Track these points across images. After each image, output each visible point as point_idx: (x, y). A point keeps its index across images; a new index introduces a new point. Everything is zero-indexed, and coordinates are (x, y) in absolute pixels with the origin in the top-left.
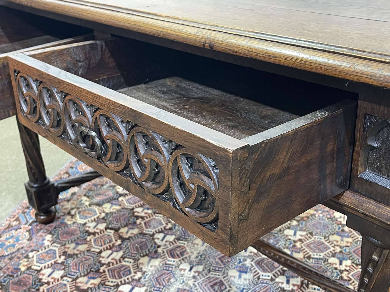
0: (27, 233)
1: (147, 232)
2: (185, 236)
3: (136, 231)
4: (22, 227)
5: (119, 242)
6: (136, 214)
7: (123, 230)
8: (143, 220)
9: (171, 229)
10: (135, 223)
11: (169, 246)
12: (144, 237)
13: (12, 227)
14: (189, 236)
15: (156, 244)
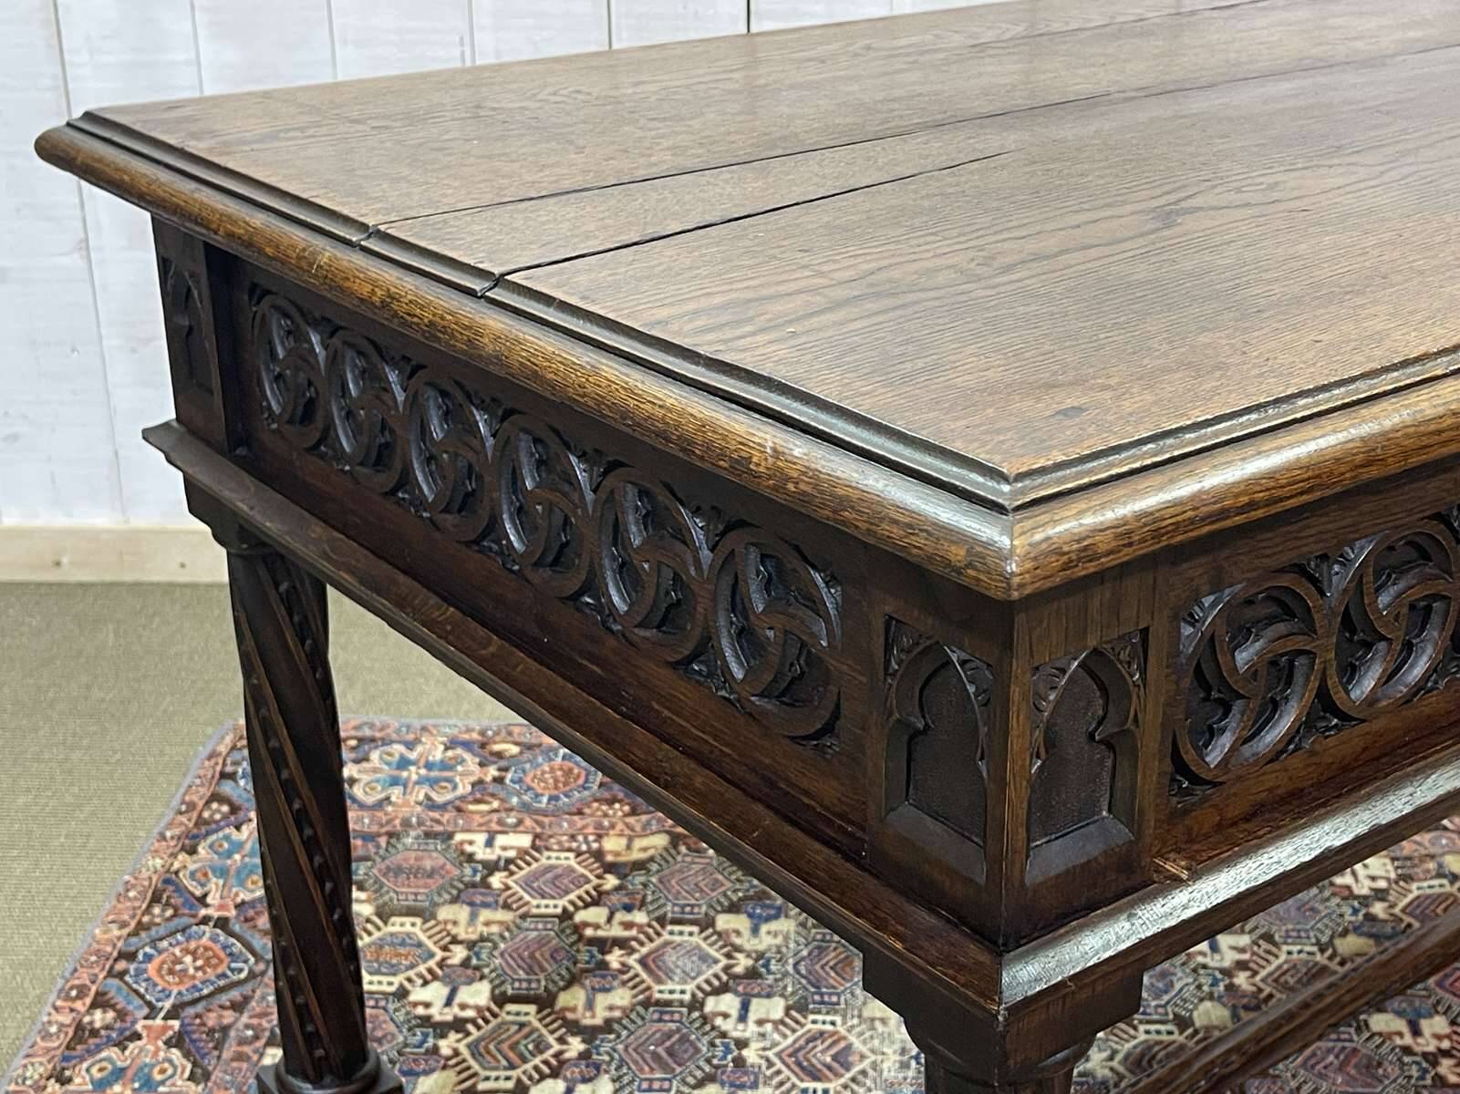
0: (175, 1054)
1: (666, 996)
2: (822, 995)
3: (621, 997)
4: (139, 1027)
5: (576, 1045)
6: (589, 932)
7: (572, 999)
8: (630, 954)
9: (752, 974)
10: (604, 965)
11: (776, 1037)
12: (666, 1017)
13: (94, 1033)
14: (838, 995)
15: (724, 1035)
